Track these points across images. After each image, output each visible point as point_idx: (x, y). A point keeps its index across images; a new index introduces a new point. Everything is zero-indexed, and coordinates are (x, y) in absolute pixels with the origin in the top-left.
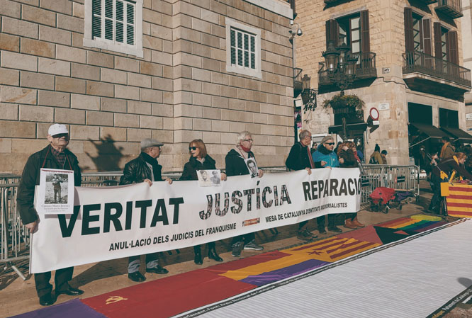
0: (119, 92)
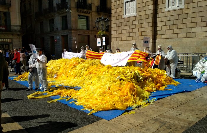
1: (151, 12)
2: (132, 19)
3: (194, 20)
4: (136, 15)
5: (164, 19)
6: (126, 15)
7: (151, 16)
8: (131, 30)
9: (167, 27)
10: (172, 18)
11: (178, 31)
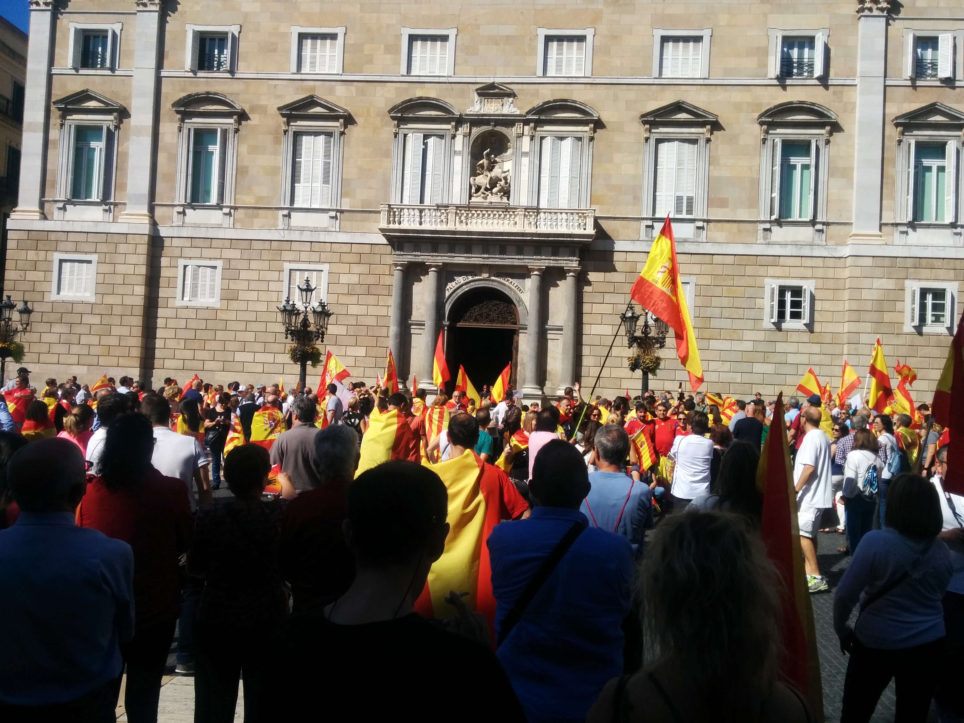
0: (791, 359)
1: (138, 301)
2: (79, 309)
3: (240, 336)
4: (93, 300)
5: (172, 323)
6: (58, 293)
7: (139, 311)
8: (75, 339)
9: (179, 344)
10: (193, 324)
11: (204, 355)
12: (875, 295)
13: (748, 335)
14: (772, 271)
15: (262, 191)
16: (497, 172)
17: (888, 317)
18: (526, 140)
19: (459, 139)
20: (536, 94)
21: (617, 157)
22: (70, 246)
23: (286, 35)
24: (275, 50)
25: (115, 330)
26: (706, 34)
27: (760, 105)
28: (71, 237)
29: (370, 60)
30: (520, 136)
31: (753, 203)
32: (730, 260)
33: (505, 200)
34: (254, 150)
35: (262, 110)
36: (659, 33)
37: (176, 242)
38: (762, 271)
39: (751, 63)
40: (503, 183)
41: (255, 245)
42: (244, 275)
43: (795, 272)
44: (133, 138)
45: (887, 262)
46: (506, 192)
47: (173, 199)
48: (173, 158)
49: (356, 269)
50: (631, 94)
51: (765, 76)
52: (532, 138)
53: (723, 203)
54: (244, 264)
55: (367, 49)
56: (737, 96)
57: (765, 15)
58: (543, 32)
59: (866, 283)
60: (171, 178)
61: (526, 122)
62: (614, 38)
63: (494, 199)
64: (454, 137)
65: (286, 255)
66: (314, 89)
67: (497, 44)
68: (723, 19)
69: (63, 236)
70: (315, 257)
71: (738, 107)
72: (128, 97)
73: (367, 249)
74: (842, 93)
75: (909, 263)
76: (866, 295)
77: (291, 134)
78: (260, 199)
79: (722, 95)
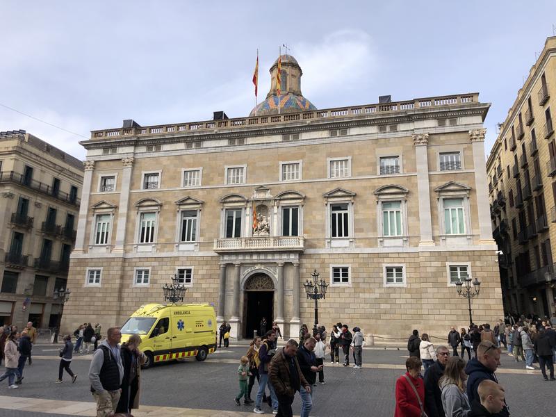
0: (398, 301)
1: (117, 286)
5: (131, 295)
7: (117, 290)
8: (92, 303)
12: (433, 270)
13: (377, 291)
14: (386, 260)
15: (168, 236)
16: (264, 222)
17: (440, 280)
18: (276, 208)
19: (248, 209)
20: (279, 188)
21: (314, 213)
22: (93, 264)
23: (180, 172)
24: (174, 179)
25: (108, 299)
26: (349, 158)
27: (375, 187)
28: (94, 260)
29: (212, 179)
30: (273, 207)
31: (375, 230)
32: (366, 256)
33: (267, 234)
34: (165, 220)
35: (169, 203)
36: (329, 159)
37: (134, 260)
38: (381, 260)
39: (370, 169)
40: (266, 226)
41: (165, 259)
42: (159, 273)
43: (396, 260)
44: (119, 218)
45: (437, 254)
46: (268, 230)
47: (133, 242)
48: (134, 225)
49: (205, 267)
50: (319, 186)
51: (376, 174)
52: (278, 207)
53: (361, 230)
54: (160, 268)
55: (211, 175)
56: (364, 184)
57: (374, 150)
58: (281, 163)
59: (428, 264)
60: (133, 234)
61: (275, 200)
62: (311, 163)
63: (262, 233)
64: (246, 209)
65: (177, 263)
66: (189, 193)
67: (263, 169)
68: (356, 152)
69: (90, 260)
70: (188, 263)
71: (365, 188)
72: (119, 202)
73: (210, 259)
74: (411, 179)
75: (447, 254)
76: (429, 270)
77: (180, 212)
78: (168, 240)
79: (357, 184)
